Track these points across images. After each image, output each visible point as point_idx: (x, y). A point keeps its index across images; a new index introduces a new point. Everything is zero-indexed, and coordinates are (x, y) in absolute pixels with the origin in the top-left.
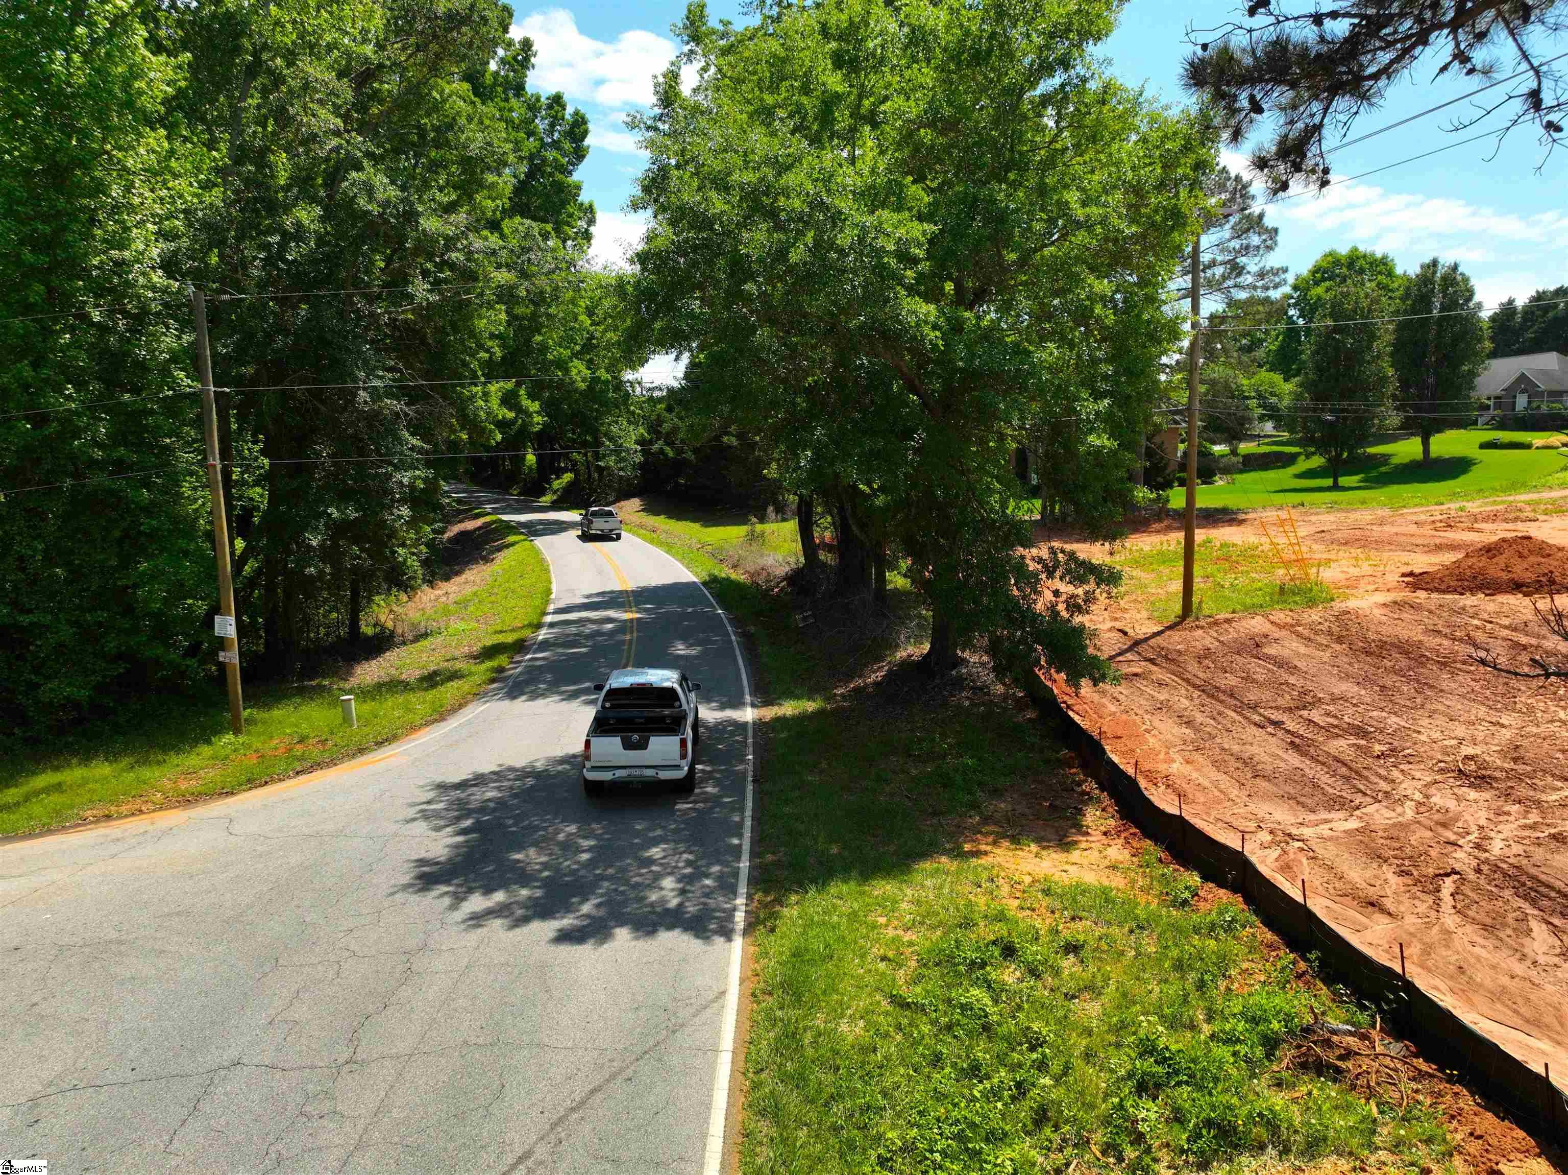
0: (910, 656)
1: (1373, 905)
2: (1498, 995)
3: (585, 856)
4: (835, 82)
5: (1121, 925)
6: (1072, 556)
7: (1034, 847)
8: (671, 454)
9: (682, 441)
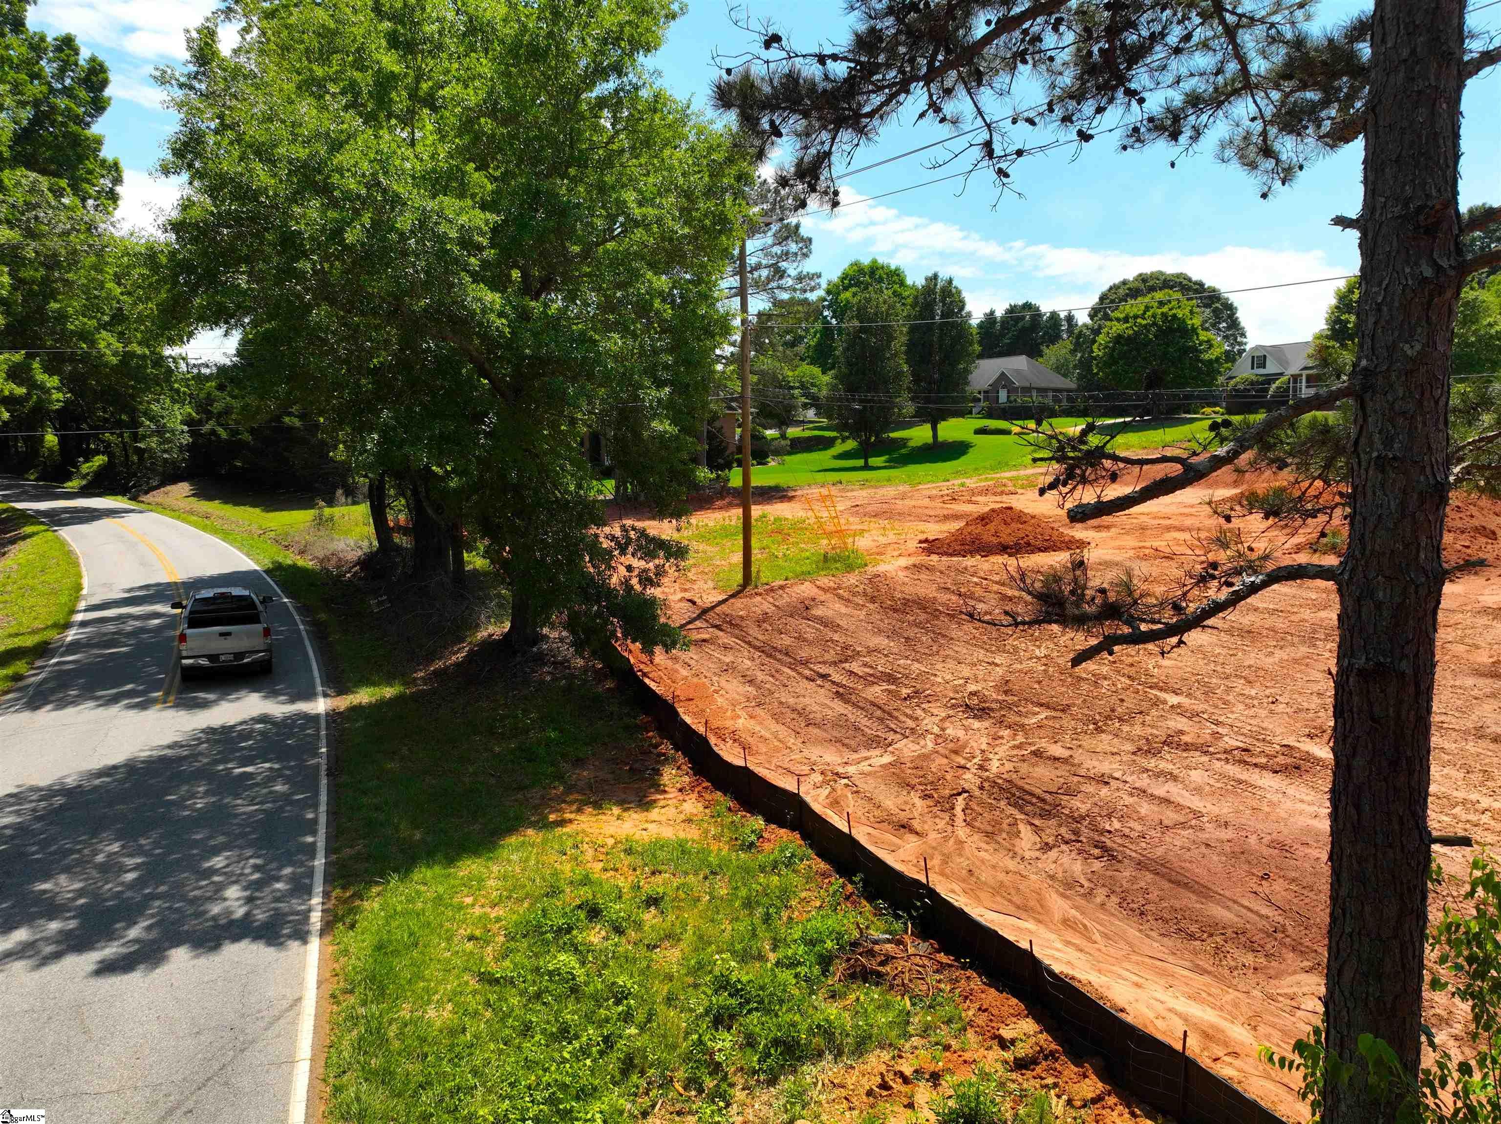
0: (490, 636)
1: (905, 827)
2: (998, 890)
3: (130, 876)
4: (390, 61)
5: (696, 874)
6: (643, 533)
7: (616, 811)
8: (223, 434)
9: (237, 422)
